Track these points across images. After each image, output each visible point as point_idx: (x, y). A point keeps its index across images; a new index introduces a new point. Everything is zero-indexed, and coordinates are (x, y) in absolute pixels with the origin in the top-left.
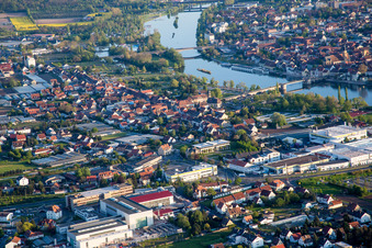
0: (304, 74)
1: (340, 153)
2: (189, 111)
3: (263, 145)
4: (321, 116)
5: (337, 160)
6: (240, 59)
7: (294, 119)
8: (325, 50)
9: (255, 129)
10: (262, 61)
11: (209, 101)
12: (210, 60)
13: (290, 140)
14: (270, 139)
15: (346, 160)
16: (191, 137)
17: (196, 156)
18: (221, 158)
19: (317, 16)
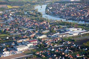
0: (66, 18)
1: (71, 33)
2: (42, 25)
3: (56, 31)
4: (69, 26)
5: (71, 35)
6: (54, 14)
7: (63, 26)
8: (71, 13)
9: (55, 28)
10: (58, 15)
11: (46, 23)
13: (62, 30)
14: (58, 30)
15: (72, 35)
16: (42, 30)
17: (43, 33)
18: (48, 34)
19: (70, 6)
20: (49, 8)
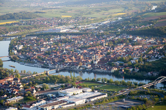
0: (56, 67)
1: (71, 100)
2: (5, 84)
3: (38, 98)
4: (64, 84)
5: (70, 103)
6: (29, 61)
7: (52, 86)
8: (65, 56)
9: (35, 91)
10: (38, 62)
11: (14, 80)
12: (15, 61)
13: (50, 95)
14: (42, 95)
15: (74, 103)
16: (5, 96)
17: (8, 104)
18: (19, 105)
19: (62, 42)
20: (16, 48)
